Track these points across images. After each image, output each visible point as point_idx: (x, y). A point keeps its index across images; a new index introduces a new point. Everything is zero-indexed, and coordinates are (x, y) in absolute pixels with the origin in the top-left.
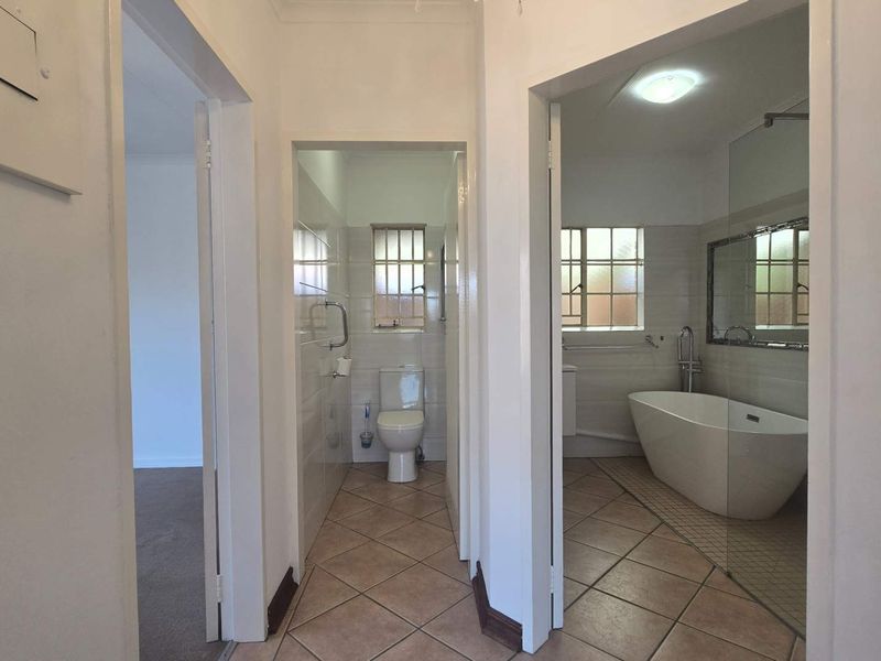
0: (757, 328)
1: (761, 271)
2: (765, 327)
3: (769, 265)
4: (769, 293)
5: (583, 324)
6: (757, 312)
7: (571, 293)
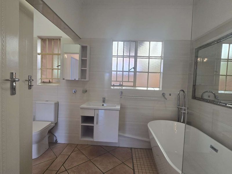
0: (219, 92)
1: (223, 64)
2: (223, 92)
3: (228, 61)
4: (226, 75)
5: (134, 86)
6: (220, 84)
7: (129, 71)
